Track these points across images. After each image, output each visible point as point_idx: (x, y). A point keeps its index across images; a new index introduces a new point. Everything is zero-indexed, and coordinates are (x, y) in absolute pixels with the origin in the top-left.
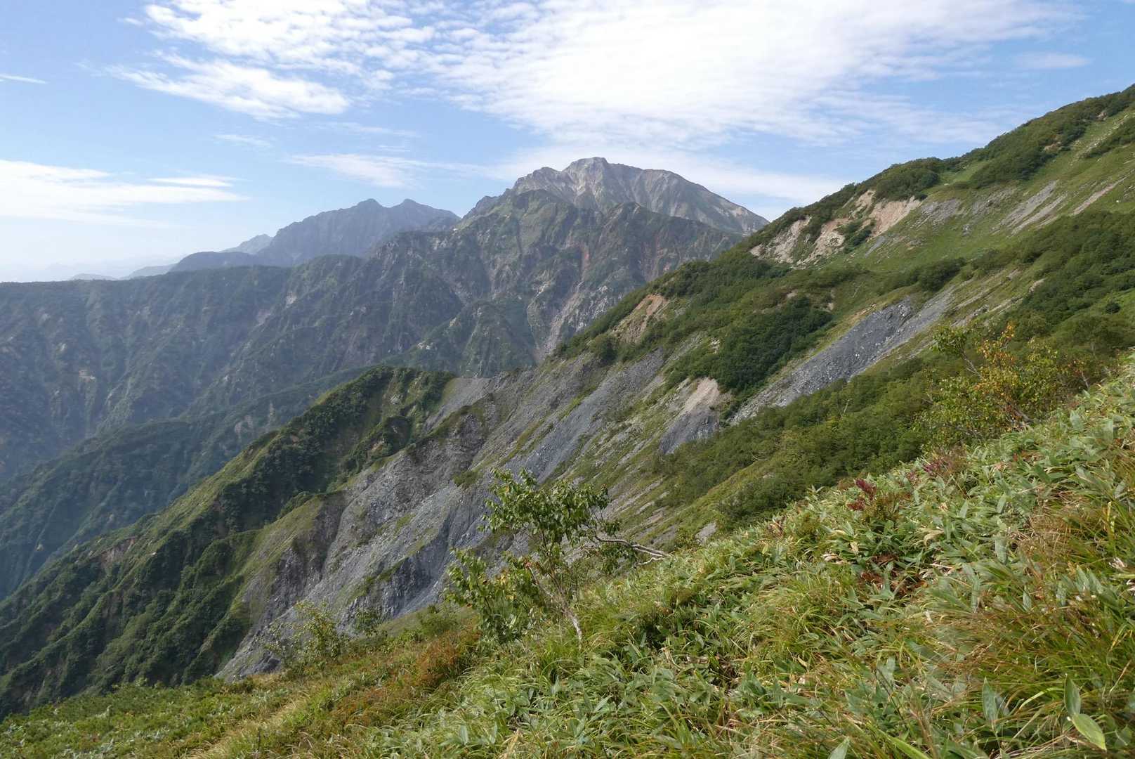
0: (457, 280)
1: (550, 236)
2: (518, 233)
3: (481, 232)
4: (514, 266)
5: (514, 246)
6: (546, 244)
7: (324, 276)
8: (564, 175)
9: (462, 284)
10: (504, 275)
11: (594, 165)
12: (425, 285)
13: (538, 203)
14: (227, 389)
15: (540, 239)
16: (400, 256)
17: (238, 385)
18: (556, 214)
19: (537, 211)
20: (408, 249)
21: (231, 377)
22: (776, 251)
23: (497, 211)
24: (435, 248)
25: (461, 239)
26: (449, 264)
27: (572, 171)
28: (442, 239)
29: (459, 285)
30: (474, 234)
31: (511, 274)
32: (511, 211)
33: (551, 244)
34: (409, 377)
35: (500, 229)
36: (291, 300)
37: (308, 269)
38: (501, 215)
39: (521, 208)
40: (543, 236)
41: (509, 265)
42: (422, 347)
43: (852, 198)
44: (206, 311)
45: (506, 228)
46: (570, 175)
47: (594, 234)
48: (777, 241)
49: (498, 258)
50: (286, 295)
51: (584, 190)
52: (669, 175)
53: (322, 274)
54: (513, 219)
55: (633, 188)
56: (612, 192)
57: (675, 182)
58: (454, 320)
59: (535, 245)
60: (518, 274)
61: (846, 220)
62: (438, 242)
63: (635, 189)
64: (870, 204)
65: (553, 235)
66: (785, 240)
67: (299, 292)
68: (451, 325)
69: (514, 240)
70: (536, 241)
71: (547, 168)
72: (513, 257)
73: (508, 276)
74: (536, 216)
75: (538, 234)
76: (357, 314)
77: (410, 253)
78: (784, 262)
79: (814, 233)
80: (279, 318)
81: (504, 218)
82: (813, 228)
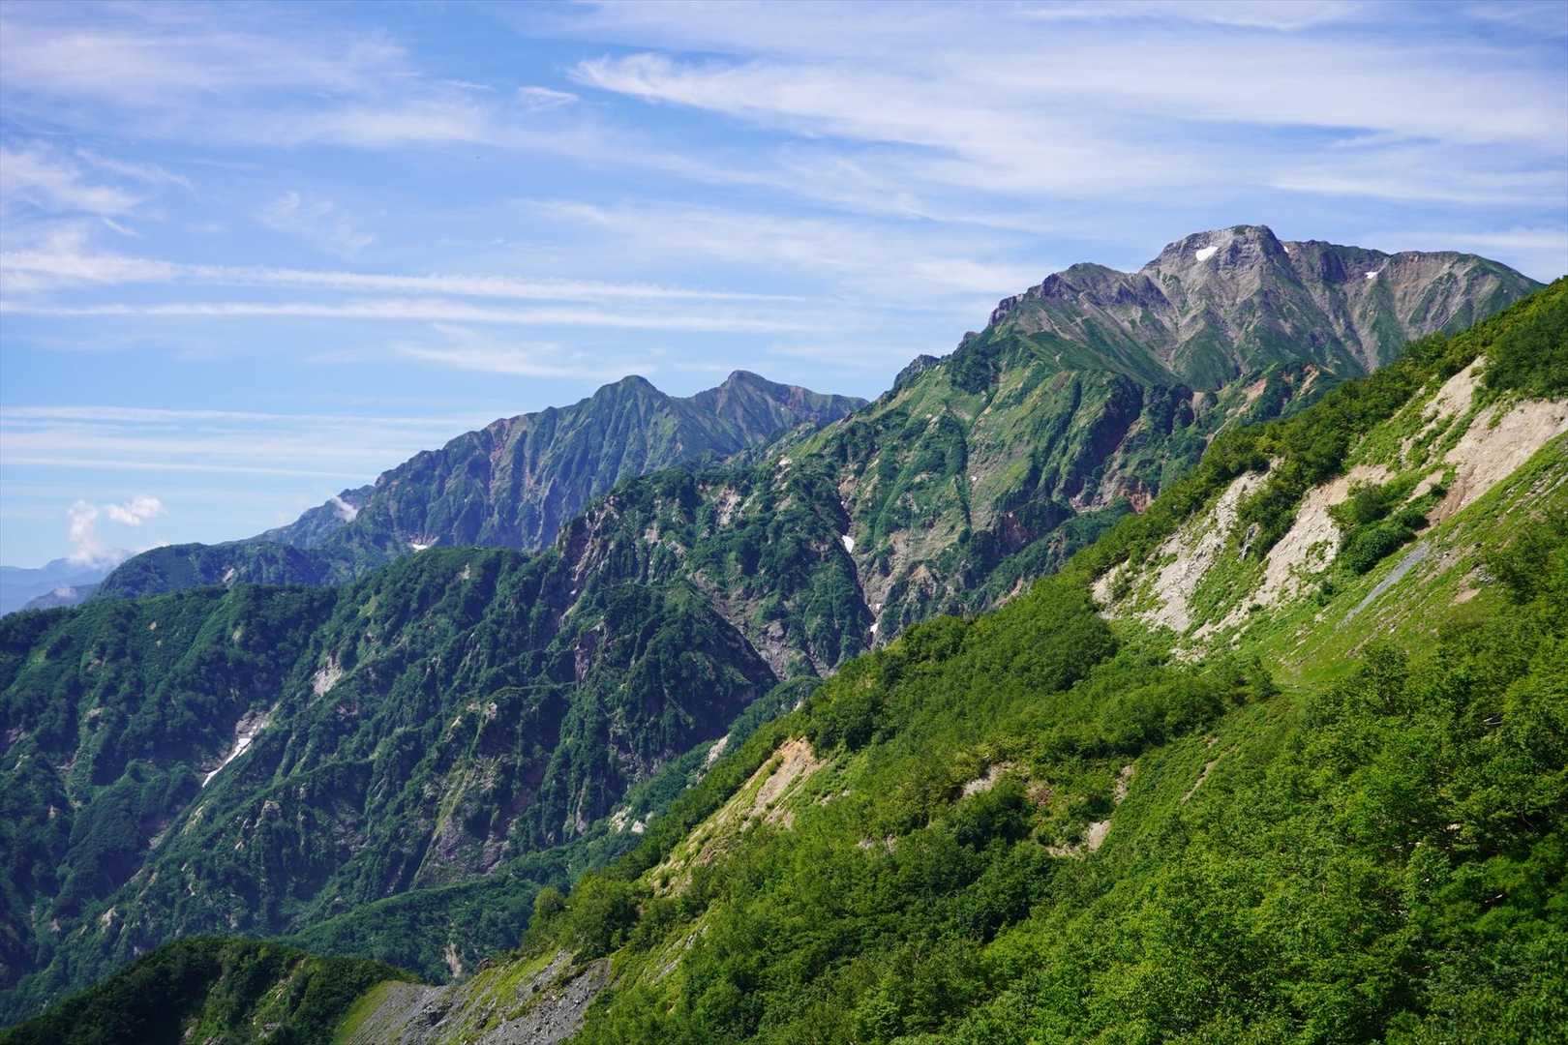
0: (771, 616)
1: (1056, 471)
2: (962, 468)
3: (853, 466)
4: (942, 566)
5: (949, 504)
6: (1041, 500)
7: (420, 612)
8: (1140, 284)
9: (785, 627)
10: (912, 595)
11: (1235, 250)
12: (663, 633)
13: (1028, 373)
14: (107, 949)
15: (1026, 482)
16: (620, 546)
17: (137, 936)
18: (1076, 405)
19: (1020, 398)
20: (646, 522)
21: (123, 914)
22: (1157, 587)
23: (907, 403)
24: (725, 520)
25: (789, 490)
26: (750, 570)
27: (1166, 269)
28: (745, 492)
29: (775, 628)
30: (831, 472)
31: (933, 591)
32: (946, 402)
33: (1056, 497)
34: (262, 977)
35: (911, 457)
36: (326, 682)
37: (378, 592)
38: (915, 414)
39: (974, 392)
40: (1035, 473)
41: (930, 564)
42: (621, 826)
43: (1421, 391)
44: (93, 723)
45: (928, 454)
46: (1159, 284)
47: (1176, 463)
48: (1171, 548)
49: (899, 541)
50: (314, 668)
51: (1201, 324)
52: (1471, 265)
53: (414, 605)
54: (949, 425)
55: (1357, 312)
56: (1288, 328)
57: (1489, 286)
58: (724, 741)
59: (1009, 502)
60: (951, 590)
61: (1382, 469)
62: (733, 499)
63: (1363, 316)
64: (1465, 410)
65: (1064, 470)
66: (1192, 544)
67: (349, 661)
68: (712, 756)
69: (950, 489)
70: (1014, 489)
71: (1087, 267)
72: (940, 540)
73: (924, 597)
74: (1019, 411)
75: (1021, 467)
76: (471, 721)
77: (652, 536)
78: (1164, 629)
79: (1268, 523)
80: (288, 734)
81: (924, 424)
82: (1267, 503)
